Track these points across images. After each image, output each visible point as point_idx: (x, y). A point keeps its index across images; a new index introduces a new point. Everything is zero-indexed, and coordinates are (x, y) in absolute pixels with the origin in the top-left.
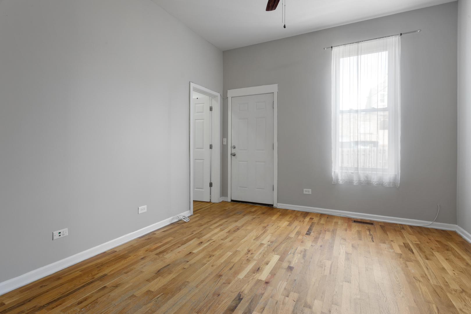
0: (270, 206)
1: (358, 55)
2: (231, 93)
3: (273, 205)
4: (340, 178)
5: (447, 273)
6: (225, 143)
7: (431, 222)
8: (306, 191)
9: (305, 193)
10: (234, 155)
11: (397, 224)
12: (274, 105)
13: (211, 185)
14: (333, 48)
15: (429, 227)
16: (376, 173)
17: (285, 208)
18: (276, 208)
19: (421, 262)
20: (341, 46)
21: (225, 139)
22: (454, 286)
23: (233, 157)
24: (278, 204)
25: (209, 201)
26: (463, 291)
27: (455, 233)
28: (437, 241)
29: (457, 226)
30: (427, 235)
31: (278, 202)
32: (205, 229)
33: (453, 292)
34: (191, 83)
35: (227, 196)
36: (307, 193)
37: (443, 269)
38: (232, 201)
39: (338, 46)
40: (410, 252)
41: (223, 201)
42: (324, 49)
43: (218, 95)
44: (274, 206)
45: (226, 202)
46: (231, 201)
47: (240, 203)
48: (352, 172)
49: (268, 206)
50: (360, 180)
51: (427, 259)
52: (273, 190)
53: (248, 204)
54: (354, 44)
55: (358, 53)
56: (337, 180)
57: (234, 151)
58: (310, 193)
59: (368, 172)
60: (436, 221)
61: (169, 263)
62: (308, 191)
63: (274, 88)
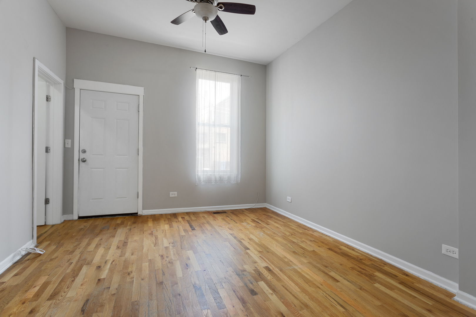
0: (134, 215)
1: (215, 81)
2: (78, 84)
3: (137, 213)
4: (202, 180)
5: (280, 229)
6: (69, 146)
7: (255, 204)
8: (172, 194)
9: (171, 196)
10: (84, 161)
11: (238, 209)
12: (140, 108)
13: (47, 201)
14: (198, 69)
15: (254, 207)
16: (226, 174)
17: (151, 214)
18: (141, 216)
19: (268, 227)
20: (203, 70)
21: (69, 141)
22: (288, 234)
23: (82, 164)
24: (144, 211)
25: (44, 224)
26: (292, 234)
27: (266, 208)
28: (263, 214)
29: (266, 204)
30: (257, 212)
31: (143, 209)
32: (82, 253)
33: (289, 236)
34: (36, 60)
35: (72, 213)
36: (173, 196)
37: (278, 227)
38: (80, 218)
39: (202, 69)
40: (259, 224)
41: (65, 221)
42: (191, 68)
43: (62, 82)
44: (139, 213)
45: (70, 221)
46: (78, 219)
47: (93, 218)
48: (211, 174)
49: (132, 215)
50: (216, 180)
51: (268, 225)
52: (138, 197)
53: (104, 217)
54: (213, 71)
55: (216, 79)
56: (200, 181)
57: (82, 156)
58: (176, 195)
59: (221, 174)
60: (257, 203)
61: (85, 299)
62: (173, 194)
63: (140, 91)
